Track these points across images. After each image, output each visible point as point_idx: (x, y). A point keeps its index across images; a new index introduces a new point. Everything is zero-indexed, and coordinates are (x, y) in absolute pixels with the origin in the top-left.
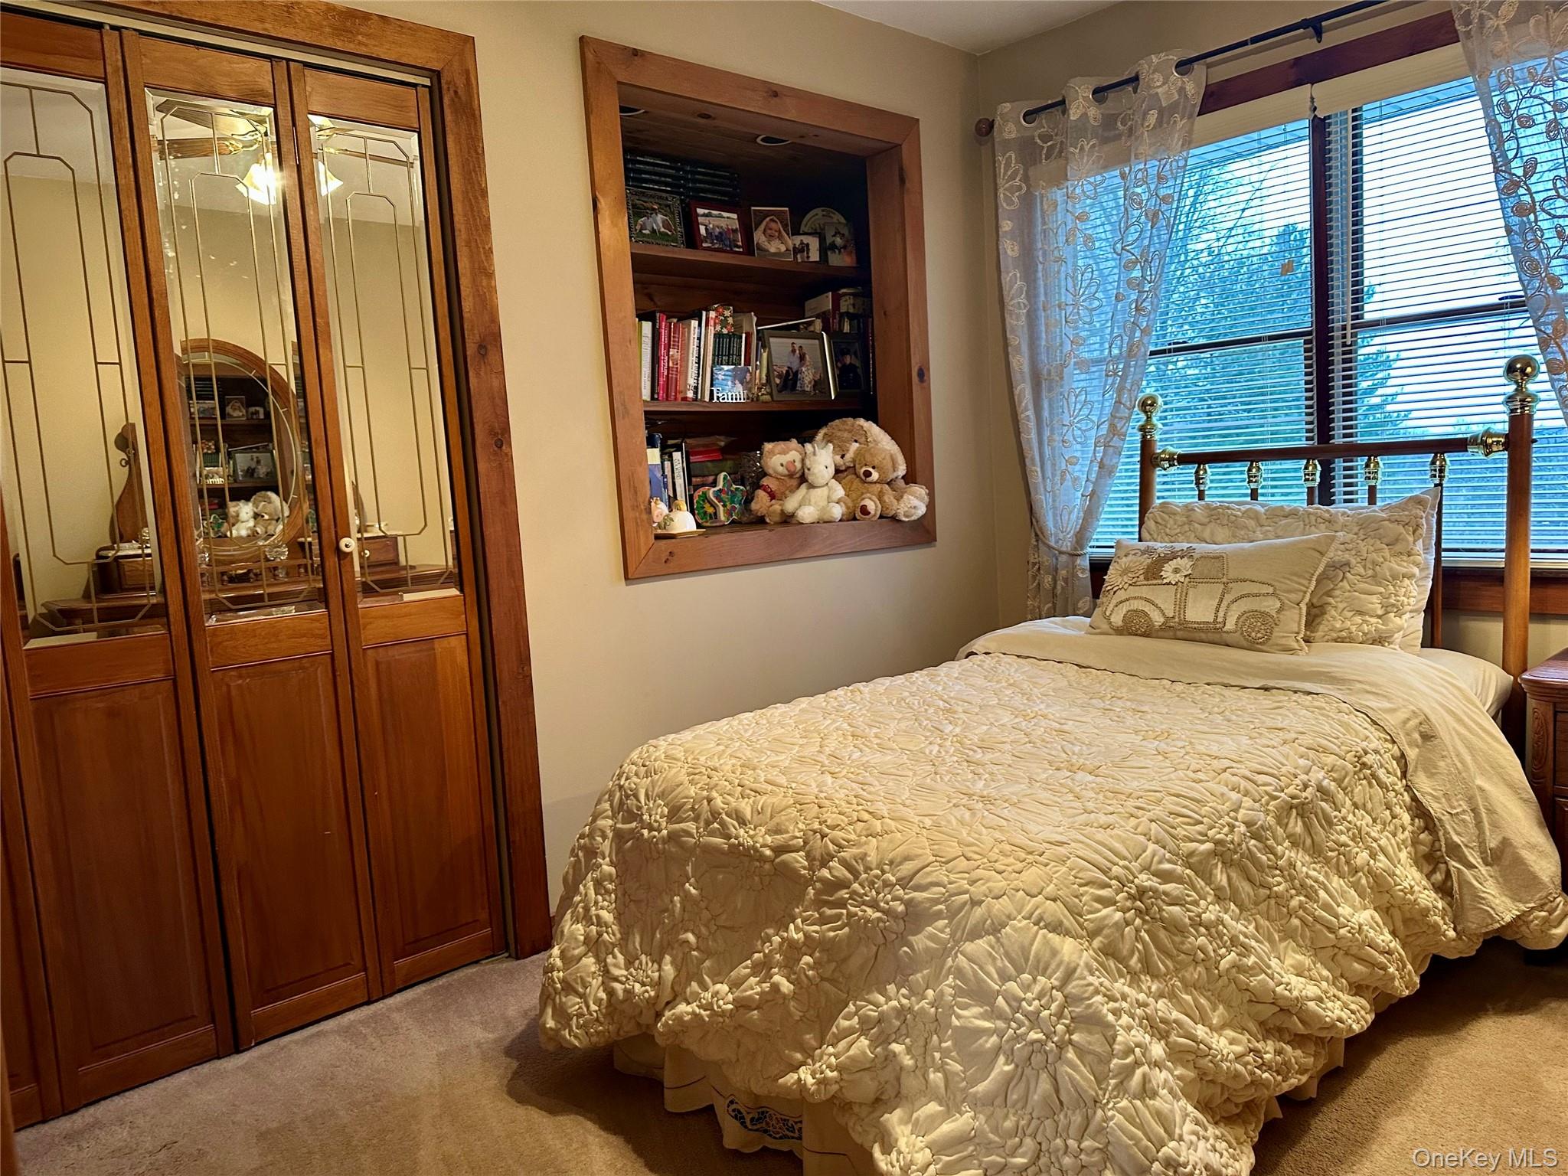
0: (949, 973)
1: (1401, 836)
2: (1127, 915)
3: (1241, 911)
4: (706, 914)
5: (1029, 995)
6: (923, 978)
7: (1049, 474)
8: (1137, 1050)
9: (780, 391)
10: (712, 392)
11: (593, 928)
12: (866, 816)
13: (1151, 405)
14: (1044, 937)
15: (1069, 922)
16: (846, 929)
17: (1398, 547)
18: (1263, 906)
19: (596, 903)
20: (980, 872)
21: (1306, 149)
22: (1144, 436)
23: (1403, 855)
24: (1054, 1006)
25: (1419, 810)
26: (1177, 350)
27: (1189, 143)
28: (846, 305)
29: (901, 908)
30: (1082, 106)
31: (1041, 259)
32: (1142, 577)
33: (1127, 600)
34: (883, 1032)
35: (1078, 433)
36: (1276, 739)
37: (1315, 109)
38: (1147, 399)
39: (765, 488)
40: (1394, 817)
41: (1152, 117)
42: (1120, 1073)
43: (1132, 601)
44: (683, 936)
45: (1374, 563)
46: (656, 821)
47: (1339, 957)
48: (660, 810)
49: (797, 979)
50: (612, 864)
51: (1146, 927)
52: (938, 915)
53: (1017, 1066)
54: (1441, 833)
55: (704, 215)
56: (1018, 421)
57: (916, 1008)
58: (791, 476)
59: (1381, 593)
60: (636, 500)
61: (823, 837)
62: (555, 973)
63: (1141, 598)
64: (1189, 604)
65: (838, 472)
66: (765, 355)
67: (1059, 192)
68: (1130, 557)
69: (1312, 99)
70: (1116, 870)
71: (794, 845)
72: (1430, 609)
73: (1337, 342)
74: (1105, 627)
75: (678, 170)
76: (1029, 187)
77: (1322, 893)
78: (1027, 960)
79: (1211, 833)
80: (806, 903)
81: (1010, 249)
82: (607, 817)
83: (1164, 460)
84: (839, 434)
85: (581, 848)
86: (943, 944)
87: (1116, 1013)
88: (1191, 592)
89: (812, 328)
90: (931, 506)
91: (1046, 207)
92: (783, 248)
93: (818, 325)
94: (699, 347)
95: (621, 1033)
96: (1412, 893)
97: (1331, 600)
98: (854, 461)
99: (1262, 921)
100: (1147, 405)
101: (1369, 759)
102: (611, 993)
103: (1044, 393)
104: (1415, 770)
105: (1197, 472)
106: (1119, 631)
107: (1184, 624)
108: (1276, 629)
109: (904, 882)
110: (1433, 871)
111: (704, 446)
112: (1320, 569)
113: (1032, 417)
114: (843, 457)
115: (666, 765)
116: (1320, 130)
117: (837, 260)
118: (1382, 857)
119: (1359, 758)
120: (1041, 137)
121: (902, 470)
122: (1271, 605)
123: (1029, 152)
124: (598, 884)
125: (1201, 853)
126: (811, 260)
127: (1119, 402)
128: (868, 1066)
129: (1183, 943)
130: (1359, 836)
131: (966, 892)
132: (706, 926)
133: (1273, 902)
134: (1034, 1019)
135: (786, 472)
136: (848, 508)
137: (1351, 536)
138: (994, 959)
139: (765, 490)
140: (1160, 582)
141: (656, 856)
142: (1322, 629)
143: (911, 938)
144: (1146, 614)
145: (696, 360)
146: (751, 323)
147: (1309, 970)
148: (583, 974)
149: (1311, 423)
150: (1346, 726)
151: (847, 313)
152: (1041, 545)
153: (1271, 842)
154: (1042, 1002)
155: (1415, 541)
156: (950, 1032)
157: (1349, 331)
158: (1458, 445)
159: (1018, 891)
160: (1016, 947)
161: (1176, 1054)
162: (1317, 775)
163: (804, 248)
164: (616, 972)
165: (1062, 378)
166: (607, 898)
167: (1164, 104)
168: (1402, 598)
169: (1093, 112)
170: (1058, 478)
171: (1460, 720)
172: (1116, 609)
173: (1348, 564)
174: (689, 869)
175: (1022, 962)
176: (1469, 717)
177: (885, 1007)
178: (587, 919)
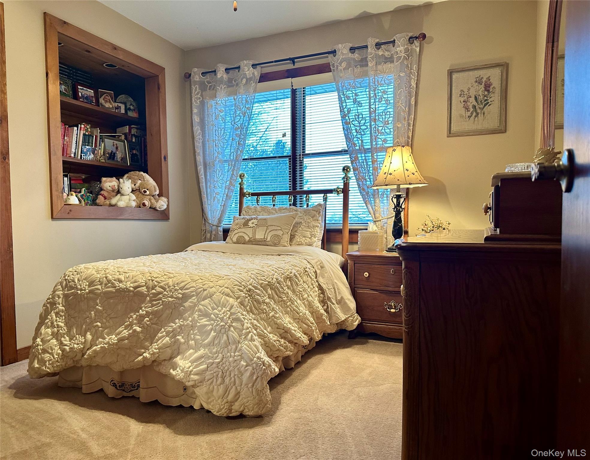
0: (196, 311)
1: (315, 294)
2: (246, 295)
3: (275, 303)
4: (105, 315)
5: (221, 313)
6: (188, 315)
7: (209, 198)
8: (250, 329)
9: (108, 159)
10: (81, 156)
11: (56, 329)
12: (167, 274)
13: (243, 176)
14: (225, 297)
15: (231, 294)
16: (162, 306)
17: (315, 218)
18: (280, 303)
19: (56, 320)
20: (206, 282)
21: (290, 101)
22: (241, 186)
23: (316, 299)
24: (228, 316)
25: (320, 288)
26: (251, 159)
27: (255, 91)
28: (133, 131)
29: (181, 296)
30: (221, 73)
31: (207, 124)
32: (242, 226)
33: (238, 233)
34: (174, 334)
35: (220, 185)
36: (283, 262)
37: (293, 86)
38: (242, 174)
39: (102, 195)
40: (314, 288)
41: (244, 81)
42: (245, 334)
43: (239, 233)
44: (96, 324)
45: (308, 222)
46: (83, 287)
47: (300, 322)
48: (85, 284)
49: (143, 326)
50: (63, 306)
51: (251, 300)
52: (193, 296)
53: (217, 333)
54: (326, 294)
55: (81, 89)
56: (199, 179)
57: (186, 324)
58: (113, 191)
59: (310, 231)
60: (57, 188)
61: (152, 281)
62: (39, 347)
63: (242, 232)
64: (257, 233)
65: (133, 191)
66: (103, 145)
67: (213, 102)
68: (238, 220)
69: (292, 83)
70: (243, 283)
71: (142, 285)
72: (323, 241)
73: (298, 160)
74: (231, 242)
75: (70, 70)
76: (203, 98)
77: (295, 303)
78: (220, 303)
79: (267, 279)
80: (146, 302)
81: (196, 119)
82: (60, 291)
83: (247, 194)
84: (133, 177)
85: (48, 303)
86: (195, 303)
87: (244, 318)
88: (257, 229)
89: (120, 138)
90: (168, 206)
91: (208, 106)
92: (111, 106)
93: (123, 137)
94: (77, 138)
95: (67, 365)
96: (318, 308)
97: (297, 233)
98: (139, 187)
99: (280, 307)
100: (242, 176)
101: (307, 270)
102: (63, 350)
103: (208, 170)
104: (319, 276)
105: (257, 199)
106: (234, 243)
107: (255, 239)
108: (282, 240)
109: (181, 289)
110: (324, 306)
111: (76, 177)
112: (294, 223)
113: (204, 178)
114: (135, 185)
115: (86, 270)
116: (294, 92)
117: (131, 114)
118: (310, 297)
119: (305, 269)
120: (207, 82)
121: (157, 192)
122: (280, 233)
123: (203, 87)
124: (57, 314)
125: (265, 284)
126: (121, 112)
127: (233, 174)
128: (169, 345)
129: (260, 307)
130: (305, 290)
131: (202, 288)
132: (105, 319)
133: (283, 302)
134: (222, 319)
135: (111, 189)
136: (137, 203)
137: (302, 215)
138: (210, 304)
139: (102, 196)
140: (248, 227)
141: (83, 299)
142: (294, 242)
143: (184, 304)
144: (244, 237)
145: (75, 143)
146: (97, 132)
147: (292, 324)
148: (52, 345)
149: (291, 184)
150: (302, 262)
151: (134, 135)
152: (206, 223)
153: (282, 286)
154: (225, 314)
155: (319, 217)
156: (197, 328)
157: (301, 156)
158: (330, 191)
159: (217, 286)
160: (217, 300)
161: (259, 335)
162: (293, 271)
163: (118, 108)
164: (65, 343)
165: (214, 165)
166: (61, 318)
167: (248, 77)
168: (316, 233)
169: (225, 76)
170: (212, 200)
171: (330, 264)
172: (233, 236)
173: (301, 223)
174: (98, 301)
175: (219, 304)
176: (333, 264)
177: (175, 326)
178: (53, 326)
